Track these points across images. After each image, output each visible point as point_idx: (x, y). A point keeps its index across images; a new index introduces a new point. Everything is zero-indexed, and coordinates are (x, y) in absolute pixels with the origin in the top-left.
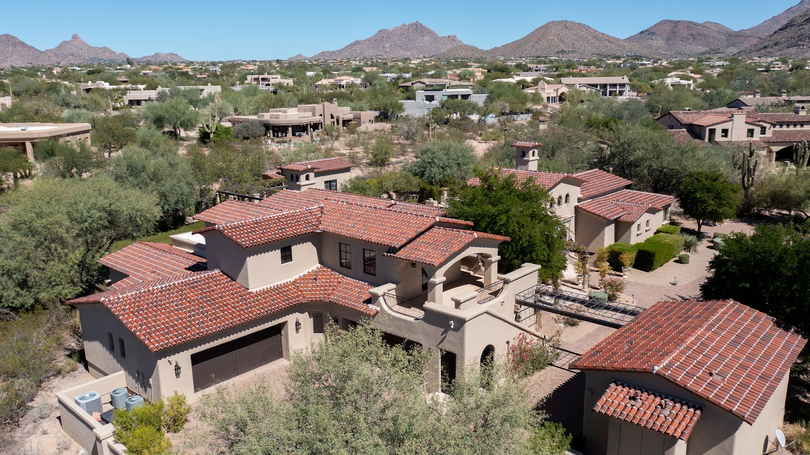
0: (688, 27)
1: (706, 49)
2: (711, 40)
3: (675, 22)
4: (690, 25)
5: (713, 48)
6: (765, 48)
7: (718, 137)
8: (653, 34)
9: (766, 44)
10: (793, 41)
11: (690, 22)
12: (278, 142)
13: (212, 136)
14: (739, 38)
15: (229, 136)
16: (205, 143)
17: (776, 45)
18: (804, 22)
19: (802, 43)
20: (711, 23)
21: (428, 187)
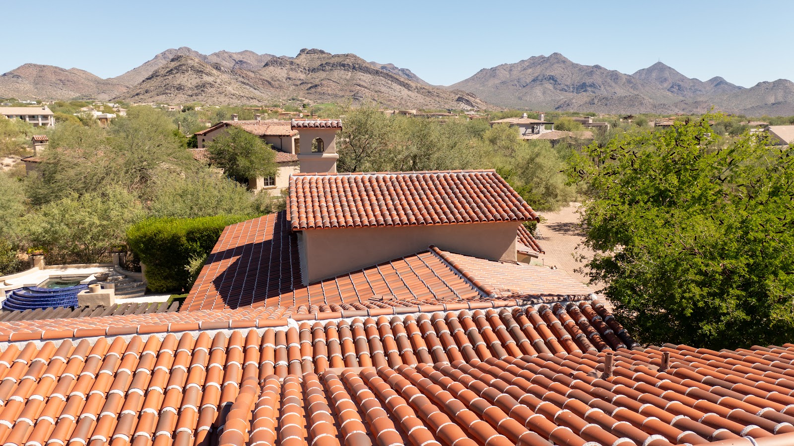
0: (55, 72)
1: (78, 95)
2: (81, 87)
3: (40, 66)
4: (57, 71)
5: (84, 94)
6: (137, 94)
8: (18, 77)
9: (138, 91)
10: (161, 89)
11: (56, 67)
14: (108, 86)
17: (146, 92)
18: (167, 73)
19: (169, 92)
20: (77, 70)
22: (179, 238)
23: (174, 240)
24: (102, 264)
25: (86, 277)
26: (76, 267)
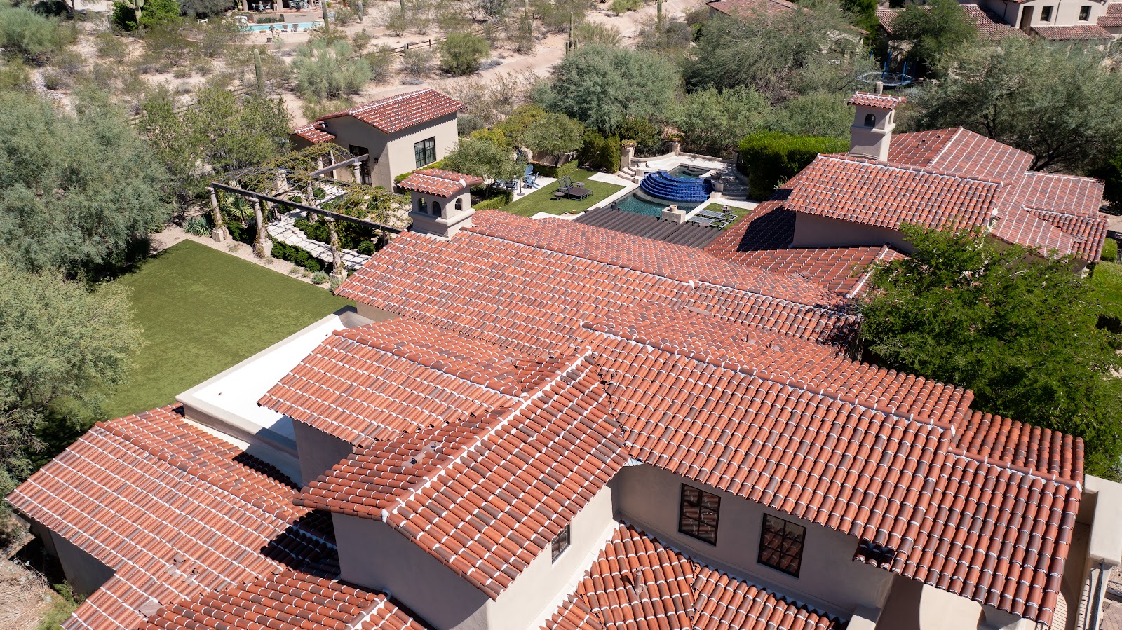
7: (1036, 22)
12: (260, 21)
13: (139, 14)
15: (171, 14)
16: (127, 29)
21: (600, 141)
22: (781, 156)
23: (777, 156)
24: (725, 160)
25: (707, 170)
26: (704, 158)
